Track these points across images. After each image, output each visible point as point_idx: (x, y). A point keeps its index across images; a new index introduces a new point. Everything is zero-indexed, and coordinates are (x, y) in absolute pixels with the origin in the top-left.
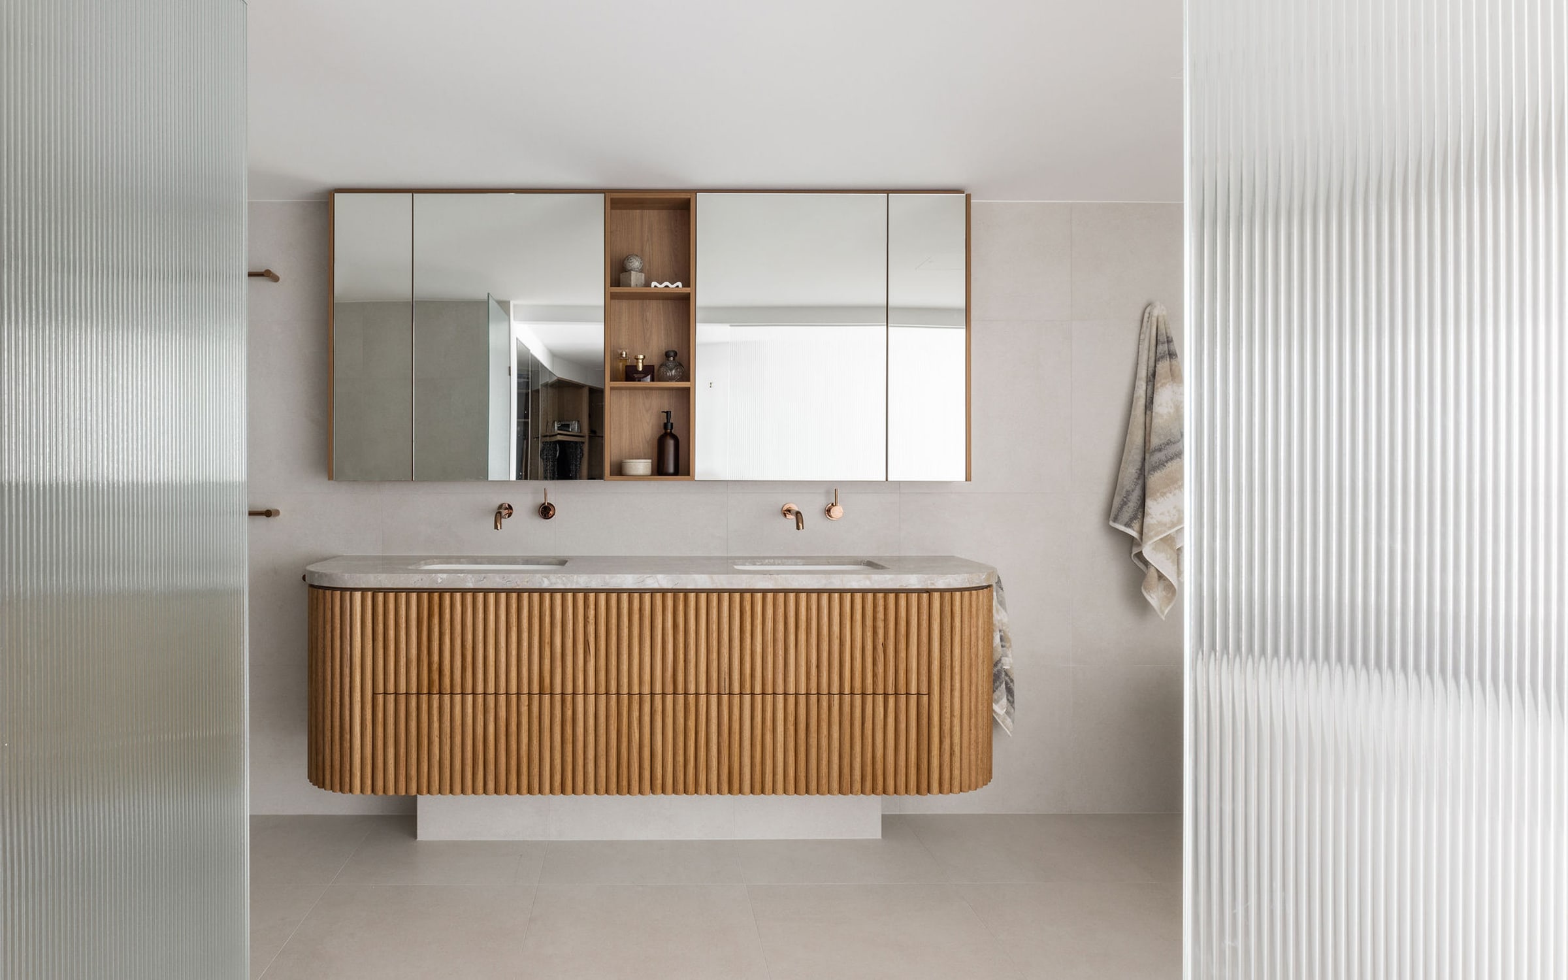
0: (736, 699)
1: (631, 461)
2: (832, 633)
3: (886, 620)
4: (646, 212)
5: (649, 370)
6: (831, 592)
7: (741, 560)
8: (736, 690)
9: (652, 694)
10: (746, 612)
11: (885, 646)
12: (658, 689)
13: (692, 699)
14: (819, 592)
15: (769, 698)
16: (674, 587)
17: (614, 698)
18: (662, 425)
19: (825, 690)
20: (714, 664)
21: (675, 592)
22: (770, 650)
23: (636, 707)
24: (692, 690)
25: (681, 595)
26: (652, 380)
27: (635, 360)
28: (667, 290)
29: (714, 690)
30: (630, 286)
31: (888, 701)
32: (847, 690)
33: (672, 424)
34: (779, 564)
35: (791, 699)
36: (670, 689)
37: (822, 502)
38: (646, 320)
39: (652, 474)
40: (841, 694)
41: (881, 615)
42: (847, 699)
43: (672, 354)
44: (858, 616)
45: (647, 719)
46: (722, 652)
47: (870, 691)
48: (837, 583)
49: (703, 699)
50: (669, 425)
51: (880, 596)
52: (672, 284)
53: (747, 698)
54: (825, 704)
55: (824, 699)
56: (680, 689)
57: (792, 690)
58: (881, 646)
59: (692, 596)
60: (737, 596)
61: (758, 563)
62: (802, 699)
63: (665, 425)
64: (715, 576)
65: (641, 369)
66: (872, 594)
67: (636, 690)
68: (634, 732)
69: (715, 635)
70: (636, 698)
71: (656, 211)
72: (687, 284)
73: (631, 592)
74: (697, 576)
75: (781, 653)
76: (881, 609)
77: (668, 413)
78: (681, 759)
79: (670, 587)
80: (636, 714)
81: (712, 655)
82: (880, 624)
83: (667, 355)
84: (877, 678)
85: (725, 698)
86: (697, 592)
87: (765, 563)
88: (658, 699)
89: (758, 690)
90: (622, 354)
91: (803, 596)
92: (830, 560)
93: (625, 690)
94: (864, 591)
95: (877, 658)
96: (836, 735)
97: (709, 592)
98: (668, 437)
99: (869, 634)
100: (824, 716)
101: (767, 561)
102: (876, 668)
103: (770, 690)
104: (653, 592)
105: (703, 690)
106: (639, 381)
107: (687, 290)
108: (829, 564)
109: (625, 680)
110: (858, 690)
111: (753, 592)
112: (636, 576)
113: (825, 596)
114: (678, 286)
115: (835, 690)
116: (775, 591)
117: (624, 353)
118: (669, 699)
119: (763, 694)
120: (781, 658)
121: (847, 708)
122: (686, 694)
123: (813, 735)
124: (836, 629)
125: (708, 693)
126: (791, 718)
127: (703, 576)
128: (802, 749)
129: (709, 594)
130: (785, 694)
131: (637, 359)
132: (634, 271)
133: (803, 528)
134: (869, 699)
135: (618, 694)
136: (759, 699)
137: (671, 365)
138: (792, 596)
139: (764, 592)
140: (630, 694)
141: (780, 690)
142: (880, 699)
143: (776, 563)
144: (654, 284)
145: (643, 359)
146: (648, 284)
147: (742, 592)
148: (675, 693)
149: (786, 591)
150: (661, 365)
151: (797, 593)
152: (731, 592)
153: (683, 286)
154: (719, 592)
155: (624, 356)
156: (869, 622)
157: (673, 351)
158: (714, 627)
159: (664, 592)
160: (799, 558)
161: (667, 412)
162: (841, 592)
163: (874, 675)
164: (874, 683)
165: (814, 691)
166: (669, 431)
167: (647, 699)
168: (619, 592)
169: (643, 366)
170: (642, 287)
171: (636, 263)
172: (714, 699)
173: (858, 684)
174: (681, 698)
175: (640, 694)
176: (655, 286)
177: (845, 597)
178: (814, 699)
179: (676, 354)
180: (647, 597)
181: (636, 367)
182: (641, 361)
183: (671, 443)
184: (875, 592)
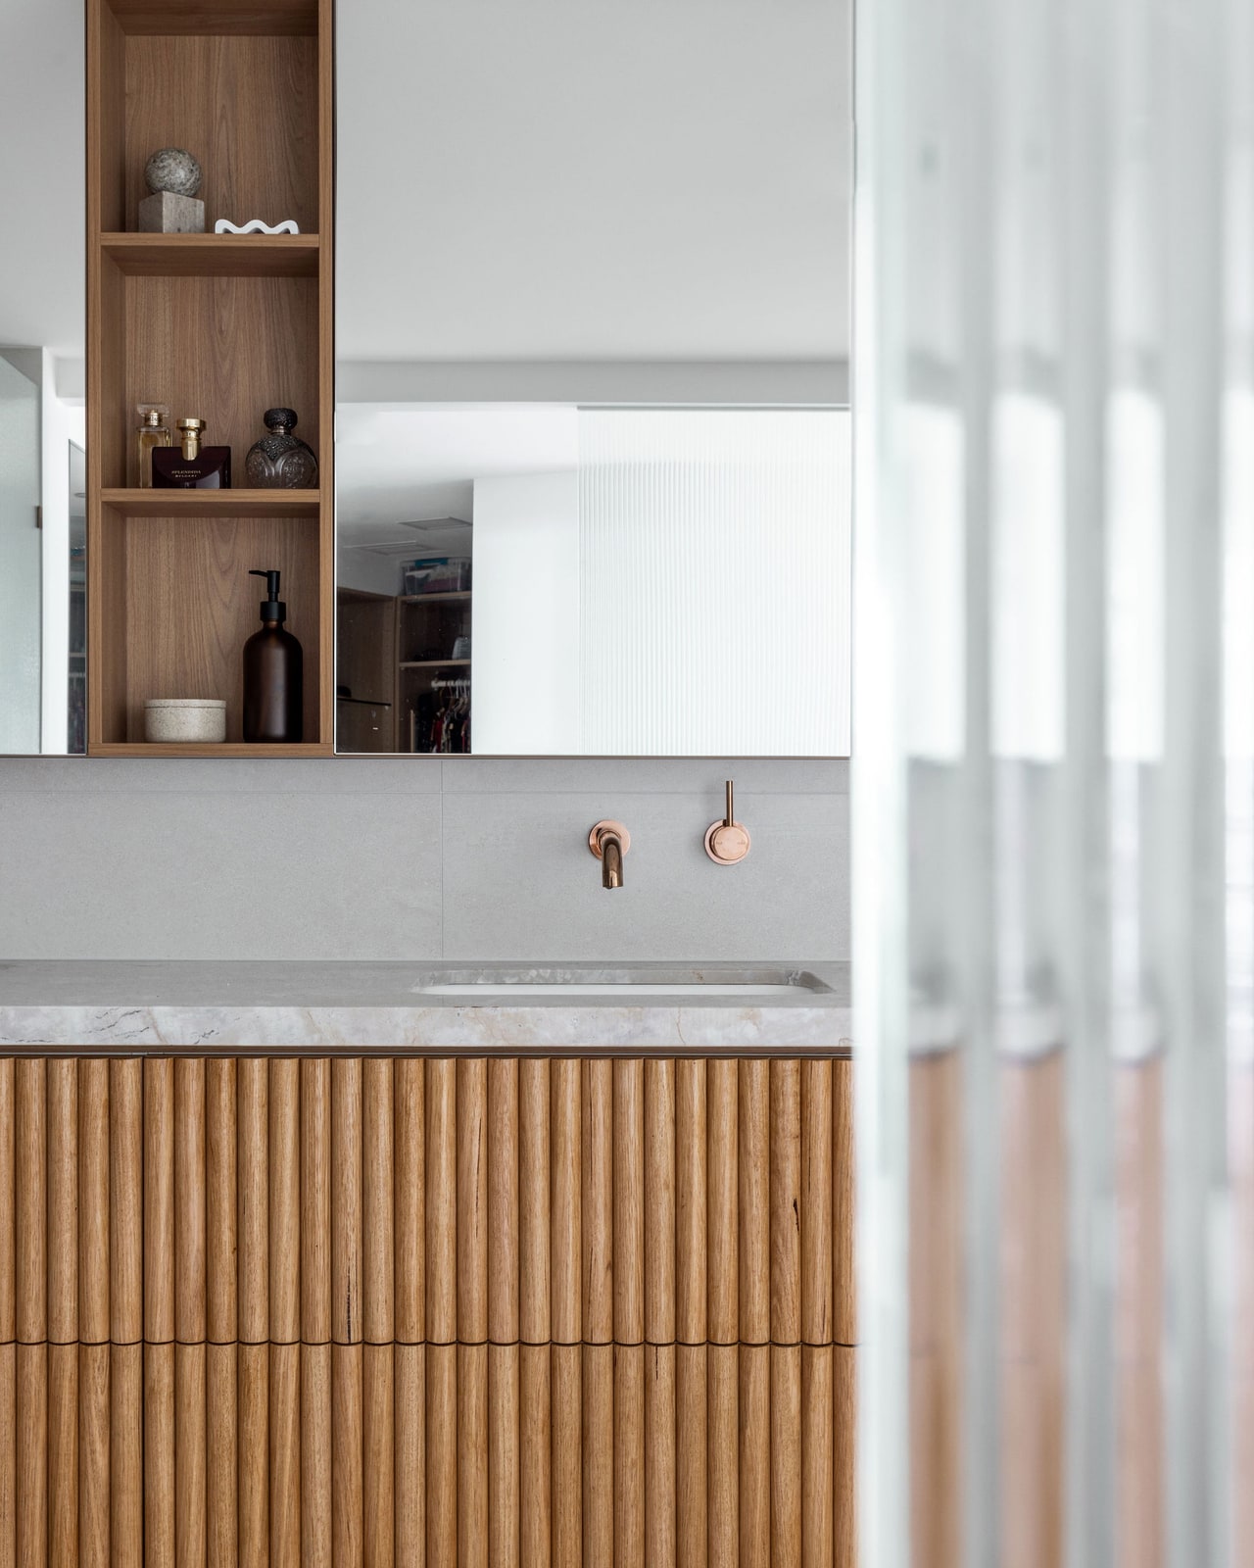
0: (382, 1359)
1: (172, 702)
2: (651, 1173)
3: (804, 1136)
4: (220, 42)
5: (215, 460)
6: (648, 1056)
7: (464, 972)
8: (382, 1331)
9: (145, 1343)
10: (408, 1114)
11: (801, 1208)
12: (161, 1329)
13: (256, 1357)
14: (616, 1056)
15: (475, 1356)
16: (203, 1042)
17: (35, 1355)
18: (258, 607)
19: (632, 1331)
20: (320, 1260)
21: (209, 1055)
22: (477, 1218)
23: (98, 1379)
24: (257, 1329)
25: (226, 1064)
26: (226, 484)
27: (179, 432)
28: (257, 242)
29: (320, 1330)
30: (160, 230)
31: (811, 1365)
32: (695, 1334)
33: (282, 607)
34: (565, 983)
35: (538, 1359)
36: (194, 1329)
37: (692, 813)
38: (221, 332)
39: (228, 739)
40: (679, 1343)
41: (790, 1123)
42: (696, 1357)
43: (282, 418)
44: (726, 1125)
45: (129, 1412)
46: (341, 1225)
47: (760, 1334)
48: (664, 1030)
49: (288, 1357)
50: (275, 607)
51: (789, 1067)
52: (272, 225)
53: (414, 1356)
54: (632, 1373)
55: (632, 1358)
56: (224, 1330)
57: (539, 1332)
58: (790, 1209)
59: (256, 1068)
60: (384, 1067)
61: (508, 981)
62: (569, 1359)
63: (265, 609)
64: (318, 1012)
65: (191, 454)
66: (766, 1062)
67: (98, 1331)
68: (93, 1452)
69: (321, 1177)
70: (99, 1355)
71: (245, 39)
72: (309, 225)
73: (82, 1055)
74: (266, 1012)
75: (507, 1227)
76: (789, 1104)
77: (272, 578)
78: (226, 1526)
79: (189, 1042)
80: (98, 1400)
81: (314, 1232)
82: (789, 1148)
83: (270, 420)
84: (779, 1300)
85: (351, 1356)
86: (272, 1055)
87: (528, 979)
88: (161, 1357)
89: (443, 1331)
90: (147, 419)
91: (570, 1069)
92: (704, 973)
93: (66, 1331)
94: (743, 1056)
95: (780, 1241)
96: (664, 1460)
97: (303, 1055)
98: (273, 642)
99: (757, 1175)
100: (632, 1406)
101: (533, 973)
102: (776, 1271)
103: (477, 1333)
104: (146, 1055)
105: (287, 1331)
106: (193, 486)
107: (310, 241)
108: (702, 981)
109: (67, 1304)
110: (726, 1331)
111: (428, 1055)
112: (93, 1010)
113: (632, 1069)
114: (287, 232)
115: (663, 1331)
116: (492, 1055)
117: (154, 416)
118: (193, 1357)
119: (459, 1343)
120: (506, 1242)
121: (695, 1386)
122: (240, 1343)
123: (602, 1458)
124: (663, 1159)
125: (302, 1342)
126: (538, 1413)
127: (283, 1010)
128: (570, 1500)
129: (304, 1061)
130: (522, 1343)
131: (184, 429)
132: (168, 190)
133: (620, 884)
134: (759, 1358)
135: (48, 1343)
136: (446, 1357)
137: (274, 445)
138: (538, 1068)
139: (461, 1056)
140: (81, 1344)
141: (507, 1331)
142: (790, 1359)
143: (560, 980)
144: (222, 225)
145: (200, 430)
146: (209, 228)
147: (397, 1055)
148: (208, 1341)
149: (523, 1055)
150: (258, 447)
151: (552, 1058)
152: (367, 1055)
153: (302, 230)
154: (335, 1055)
155: (155, 423)
156: (757, 1142)
157: (284, 410)
158: (319, 1153)
159: (177, 1055)
160: (622, 965)
161: (269, 574)
162: (679, 1056)
163: (773, 1291)
164: (773, 1312)
165: (601, 1335)
166: (274, 623)
167: (131, 1357)
168: (50, 1054)
169: (200, 450)
170: (202, 232)
171: (178, 171)
172: (319, 1357)
173: (726, 1317)
174: (226, 1356)
175: (110, 1342)
176: (227, 232)
177: (687, 1072)
178: (601, 1358)
179: (292, 417)
180: (129, 1070)
181: (178, 451)
182: (193, 434)
183: (277, 657)
184: (773, 1056)
